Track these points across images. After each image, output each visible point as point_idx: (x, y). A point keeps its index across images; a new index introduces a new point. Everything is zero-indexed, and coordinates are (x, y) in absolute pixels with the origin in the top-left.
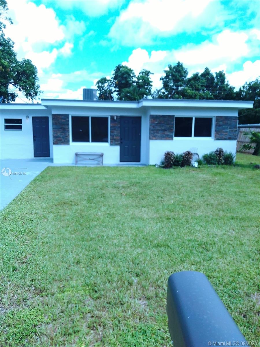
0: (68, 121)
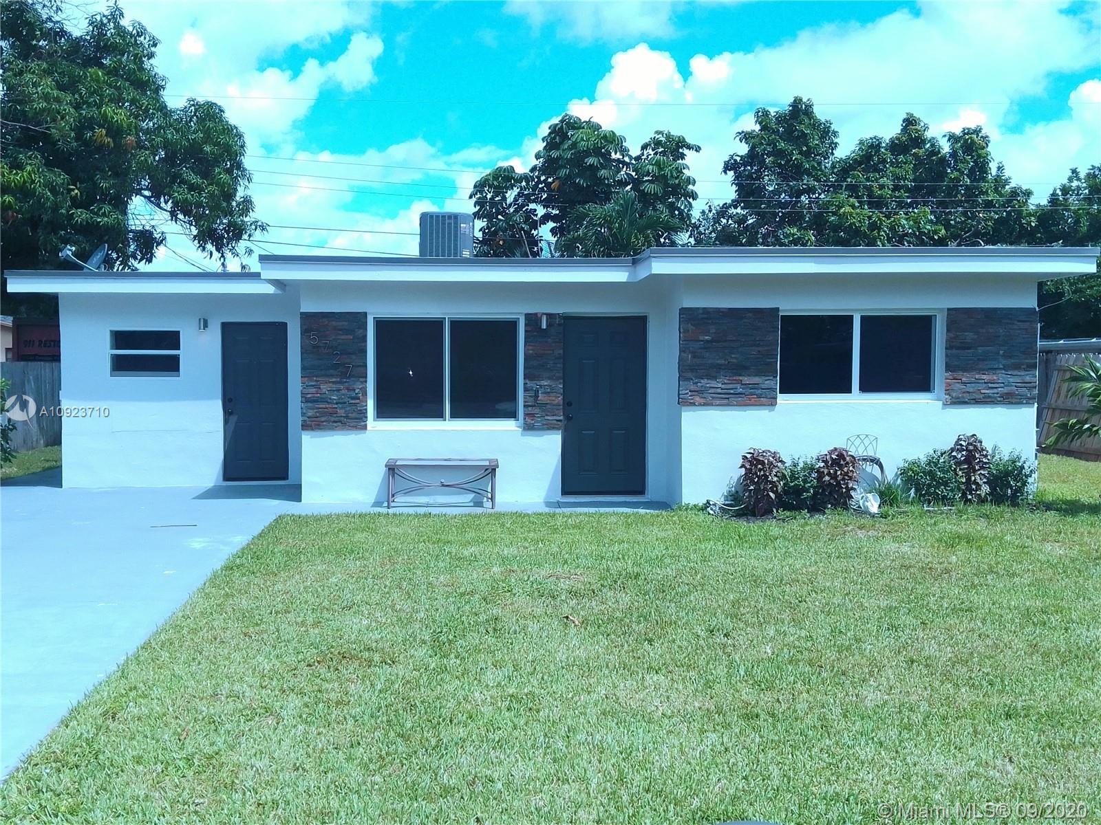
0: (364, 339)
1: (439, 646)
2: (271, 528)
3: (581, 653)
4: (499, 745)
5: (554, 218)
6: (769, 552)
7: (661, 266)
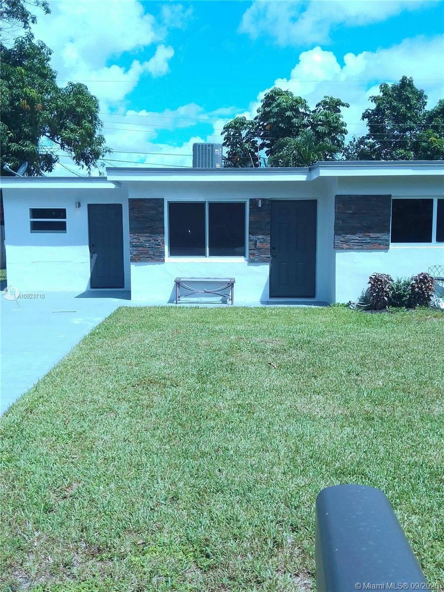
0: (163, 213)
1: (201, 377)
2: (115, 313)
3: (277, 383)
4: (232, 431)
5: (267, 145)
6: (383, 330)
7: (324, 173)
